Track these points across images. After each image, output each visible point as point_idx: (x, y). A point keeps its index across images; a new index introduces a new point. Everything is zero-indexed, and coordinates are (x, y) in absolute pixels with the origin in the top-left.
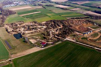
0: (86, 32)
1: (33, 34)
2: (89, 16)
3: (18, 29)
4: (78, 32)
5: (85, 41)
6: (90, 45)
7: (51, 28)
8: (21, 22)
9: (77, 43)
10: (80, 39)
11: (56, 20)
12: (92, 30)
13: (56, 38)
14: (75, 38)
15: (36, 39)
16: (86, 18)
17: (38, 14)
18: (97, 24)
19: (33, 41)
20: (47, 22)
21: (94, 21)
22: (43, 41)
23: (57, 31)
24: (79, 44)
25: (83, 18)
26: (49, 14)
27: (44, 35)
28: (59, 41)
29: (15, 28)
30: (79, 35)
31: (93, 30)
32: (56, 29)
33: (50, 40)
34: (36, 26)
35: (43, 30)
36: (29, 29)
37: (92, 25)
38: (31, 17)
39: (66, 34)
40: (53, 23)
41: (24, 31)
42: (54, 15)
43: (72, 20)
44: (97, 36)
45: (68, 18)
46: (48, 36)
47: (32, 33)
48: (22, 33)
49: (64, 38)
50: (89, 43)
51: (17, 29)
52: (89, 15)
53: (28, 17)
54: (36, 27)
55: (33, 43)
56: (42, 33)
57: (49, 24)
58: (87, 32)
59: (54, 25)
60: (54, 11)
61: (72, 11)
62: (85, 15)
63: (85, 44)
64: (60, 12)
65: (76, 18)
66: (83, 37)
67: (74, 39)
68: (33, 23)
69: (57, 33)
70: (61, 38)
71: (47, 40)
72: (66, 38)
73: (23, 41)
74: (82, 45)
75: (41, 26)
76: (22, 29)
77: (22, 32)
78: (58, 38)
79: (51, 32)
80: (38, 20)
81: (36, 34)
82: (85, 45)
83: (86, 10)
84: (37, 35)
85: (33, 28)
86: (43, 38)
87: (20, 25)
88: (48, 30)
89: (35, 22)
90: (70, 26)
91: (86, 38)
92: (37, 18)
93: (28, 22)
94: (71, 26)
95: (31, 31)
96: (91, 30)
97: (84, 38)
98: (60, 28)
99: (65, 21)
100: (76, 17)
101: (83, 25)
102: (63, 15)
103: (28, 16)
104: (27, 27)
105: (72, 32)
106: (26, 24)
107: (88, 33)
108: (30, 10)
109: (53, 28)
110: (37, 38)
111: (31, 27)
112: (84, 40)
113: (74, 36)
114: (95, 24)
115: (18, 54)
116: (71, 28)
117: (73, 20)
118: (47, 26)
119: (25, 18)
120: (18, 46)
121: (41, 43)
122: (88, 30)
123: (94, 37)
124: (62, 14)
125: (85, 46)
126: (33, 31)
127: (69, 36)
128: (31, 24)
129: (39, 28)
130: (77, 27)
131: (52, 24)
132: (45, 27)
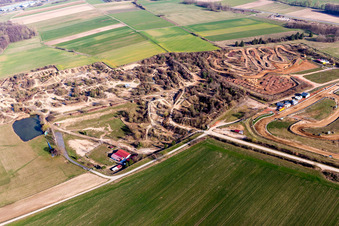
0: (288, 95)
1: (86, 117)
2: (301, 31)
3: (33, 100)
4: (258, 98)
5: (279, 135)
6: (300, 156)
7: (157, 87)
8: (49, 69)
9: (250, 148)
10: (264, 131)
11: (177, 52)
12: (311, 86)
13: (172, 128)
14: (241, 128)
15: (93, 137)
16: (290, 38)
17: (113, 34)
18: (331, 62)
19: (81, 147)
20: (143, 62)
21: (322, 47)
22: (121, 144)
23: (175, 97)
24: (256, 150)
25: (279, 41)
26: (152, 33)
27: (127, 120)
28: (178, 141)
29: (22, 96)
30: (260, 110)
31: (316, 85)
32: (174, 91)
33: (147, 141)
34: (99, 81)
35: (124, 98)
36: (74, 96)
37: (313, 66)
38: (88, 46)
39: (208, 110)
40: (164, 68)
41: (54, 105)
42: (173, 32)
43: (236, 49)
44: (329, 114)
45: (222, 44)
46: (142, 120)
47: (81, 112)
48: (46, 115)
49: (198, 127)
50: (295, 143)
51: (30, 97)
52: (302, 27)
53: (76, 49)
54: (101, 88)
55: (82, 154)
56: (121, 112)
57: (149, 72)
58: (290, 98)
59: (169, 74)
60: (173, 18)
61: (240, 15)
62: (287, 26)
63: (282, 150)
64: (193, 22)
65: (252, 43)
66: (273, 119)
67: (237, 132)
68: (89, 70)
69: (177, 107)
70: (189, 128)
71: (135, 138)
72: (206, 128)
73: (45, 149)
74: (268, 154)
75: (120, 83)
76: (48, 99)
77: (44, 111)
78: (178, 129)
79: (152, 105)
80: (110, 59)
81: (98, 115)
82: (278, 156)
83: (292, 5)
84: (101, 118)
85: (88, 94)
86: (122, 134)
87: (43, 80)
88: (144, 97)
89: (99, 68)
90: (227, 75)
91: (286, 126)
92: (110, 48)
93: (74, 69)
94: (232, 77)
95: (80, 106)
96: (306, 86)
97: (277, 125)
98: (189, 84)
99: (212, 54)
100: (251, 39)
101: (277, 67)
102: (206, 30)
103: (75, 45)
104: (68, 88)
105: (233, 102)
106: (64, 76)
107: (295, 102)
108: (86, 18)
109: (165, 88)
110: (98, 134)
111: (81, 87)
112: (276, 131)
113: (241, 115)
114: (324, 62)
115: (19, 207)
116: (229, 82)
117: (241, 49)
118: (142, 79)
119: (66, 54)
120: (25, 170)
121: (110, 155)
122: (296, 88)
123: (318, 118)
124: (202, 27)
125: (281, 158)
126: (88, 103)
127: (220, 120)
128: (84, 76)
129: (110, 91)
130: (254, 80)
131: (160, 72)
132: (133, 84)
